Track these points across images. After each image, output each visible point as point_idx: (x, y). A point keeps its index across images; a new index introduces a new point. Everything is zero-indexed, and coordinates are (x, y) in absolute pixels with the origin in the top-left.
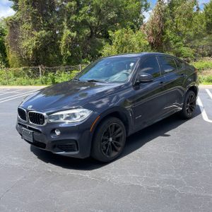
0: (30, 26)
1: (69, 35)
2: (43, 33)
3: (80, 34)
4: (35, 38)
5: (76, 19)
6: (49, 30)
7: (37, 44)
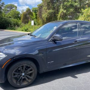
0: (46, 8)
1: (63, 12)
2: (51, 11)
3: (68, 11)
4: (47, 13)
5: (67, 4)
6: (53, 9)
7: (48, 16)
